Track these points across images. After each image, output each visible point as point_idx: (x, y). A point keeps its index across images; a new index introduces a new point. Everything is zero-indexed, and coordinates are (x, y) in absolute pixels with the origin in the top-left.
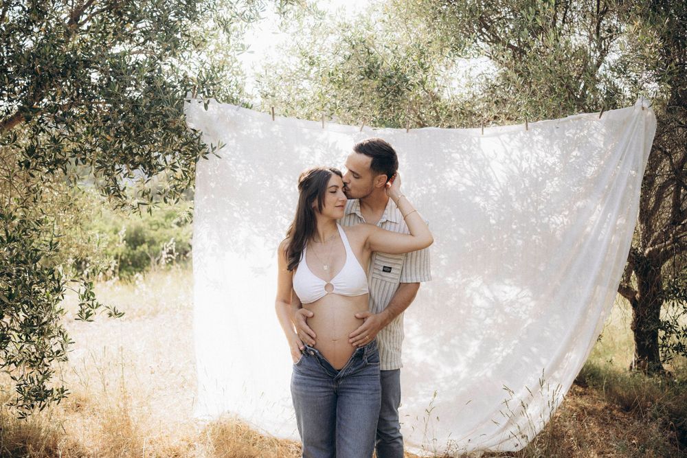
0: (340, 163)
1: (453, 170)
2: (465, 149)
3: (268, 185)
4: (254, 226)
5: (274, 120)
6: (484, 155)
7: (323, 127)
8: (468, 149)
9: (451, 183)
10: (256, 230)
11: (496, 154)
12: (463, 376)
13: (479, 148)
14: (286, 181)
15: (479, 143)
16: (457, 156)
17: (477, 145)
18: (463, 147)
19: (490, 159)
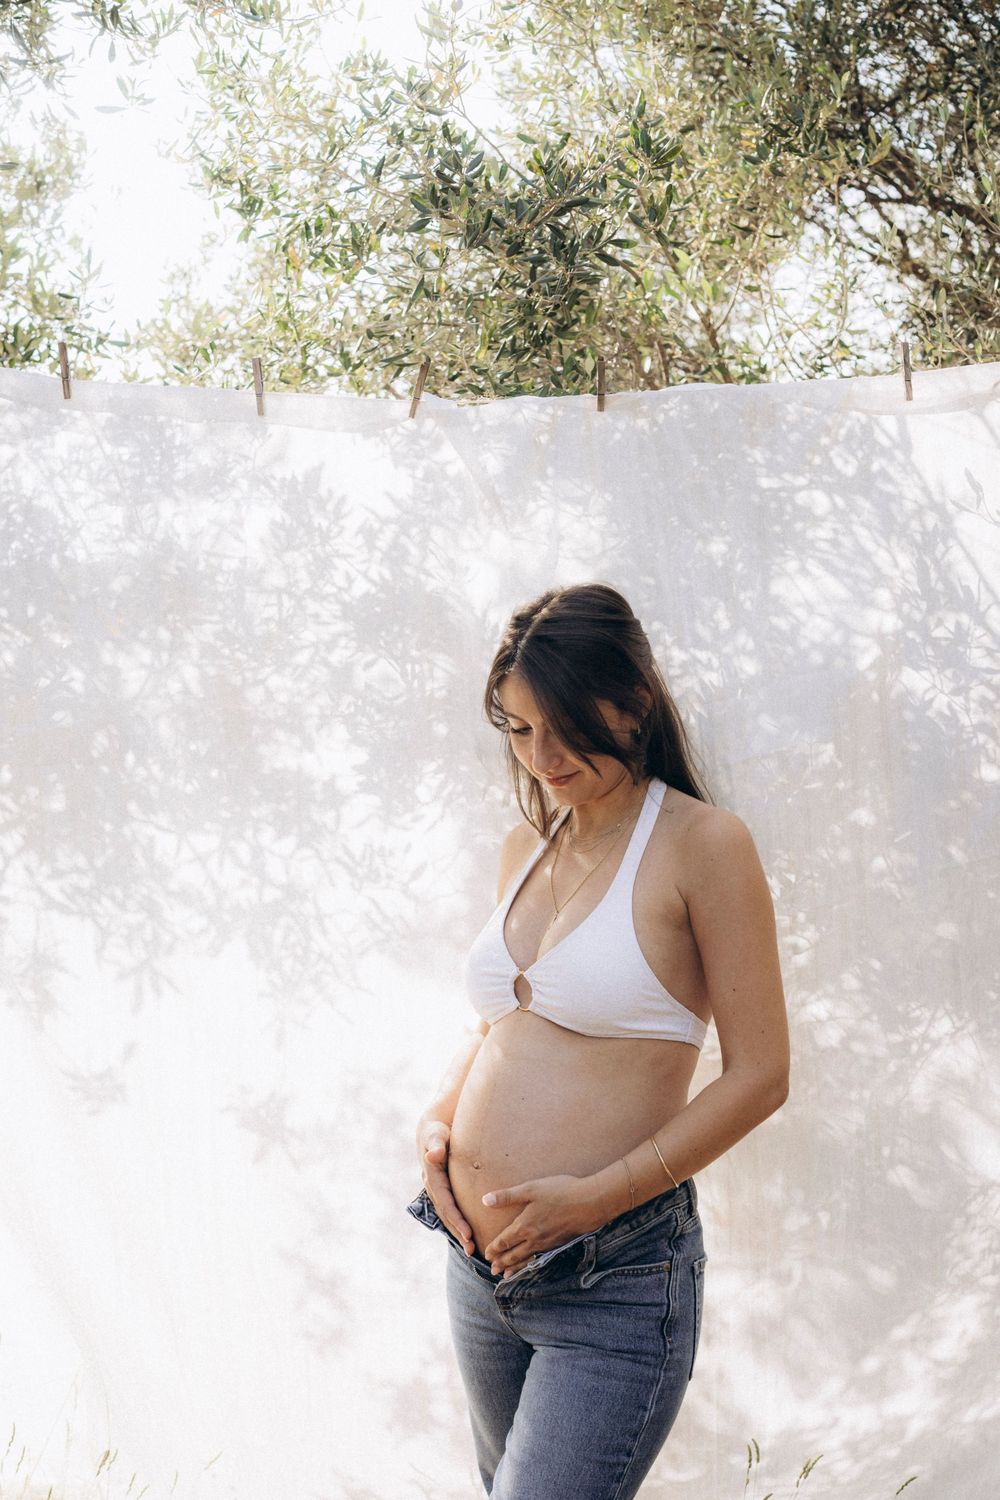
0: (345, 557)
1: (812, 566)
2: (850, 470)
3: (78, 687)
4: (45, 869)
5: (67, 395)
6: (925, 489)
7: (261, 411)
8: (864, 470)
9: (817, 629)
10: (53, 888)
11: (977, 488)
12: (915, 1428)
13: (908, 467)
14: (146, 656)
15: (905, 444)
16: (820, 501)
17: (899, 455)
18: (838, 463)
19: (951, 508)
